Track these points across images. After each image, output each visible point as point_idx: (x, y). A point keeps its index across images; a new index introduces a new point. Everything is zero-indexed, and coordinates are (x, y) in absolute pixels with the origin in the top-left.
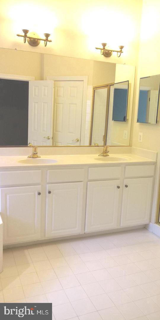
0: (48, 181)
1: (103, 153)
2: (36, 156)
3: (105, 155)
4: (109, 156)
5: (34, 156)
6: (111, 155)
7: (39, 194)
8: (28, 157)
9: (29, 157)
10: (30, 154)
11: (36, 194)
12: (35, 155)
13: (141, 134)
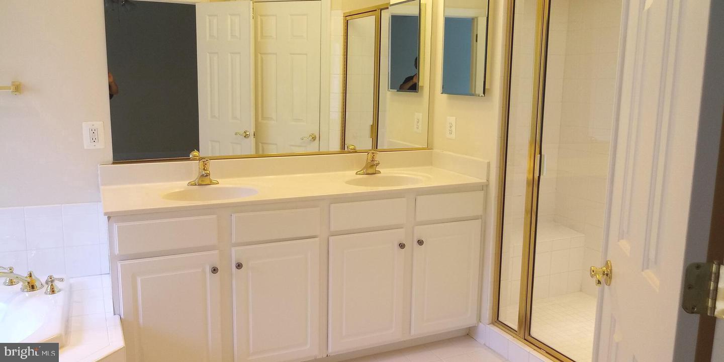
0: (234, 241)
1: (366, 167)
2: (207, 181)
3: (370, 171)
4: (379, 172)
5: (202, 181)
6: (385, 171)
7: (215, 270)
8: (190, 184)
9: (192, 185)
10: (195, 177)
11: (208, 270)
12: (204, 179)
13: (452, 120)
